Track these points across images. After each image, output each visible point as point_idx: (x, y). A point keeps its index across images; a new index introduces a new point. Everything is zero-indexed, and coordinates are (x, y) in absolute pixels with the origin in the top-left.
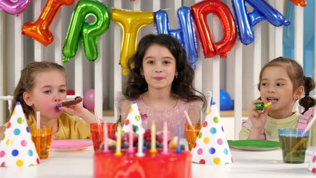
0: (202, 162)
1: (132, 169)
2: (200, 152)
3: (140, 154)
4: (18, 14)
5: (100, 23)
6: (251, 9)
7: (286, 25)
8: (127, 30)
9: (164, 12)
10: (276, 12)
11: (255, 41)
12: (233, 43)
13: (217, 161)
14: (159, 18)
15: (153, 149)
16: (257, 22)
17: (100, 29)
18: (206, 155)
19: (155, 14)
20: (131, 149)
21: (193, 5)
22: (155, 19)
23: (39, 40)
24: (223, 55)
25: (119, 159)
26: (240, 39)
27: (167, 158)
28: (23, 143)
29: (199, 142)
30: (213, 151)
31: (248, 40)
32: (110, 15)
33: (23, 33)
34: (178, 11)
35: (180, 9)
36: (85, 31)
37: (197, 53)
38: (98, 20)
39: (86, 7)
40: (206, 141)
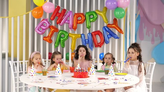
0: (91, 74)
1: (80, 74)
2: (90, 72)
3: (81, 72)
4: (42, 34)
5: (66, 37)
6: (108, 34)
7: (118, 39)
8: (73, 39)
9: (84, 34)
10: (115, 35)
11: (110, 42)
12: (103, 43)
13: (93, 74)
14: (82, 36)
15: (83, 71)
16: (110, 38)
17: (65, 39)
18: (91, 73)
19: (81, 35)
20: (79, 71)
21: (92, 32)
22: (81, 36)
23: (48, 42)
24: (100, 47)
25: (78, 73)
26: (105, 42)
27: (84, 73)
28: (60, 70)
29: (90, 71)
30: (92, 72)
31: (107, 43)
32: (68, 35)
33: (44, 40)
34: (88, 34)
35: (88, 33)
36: (61, 39)
37: (93, 46)
38: (65, 36)
39: (62, 33)
40: (91, 70)
